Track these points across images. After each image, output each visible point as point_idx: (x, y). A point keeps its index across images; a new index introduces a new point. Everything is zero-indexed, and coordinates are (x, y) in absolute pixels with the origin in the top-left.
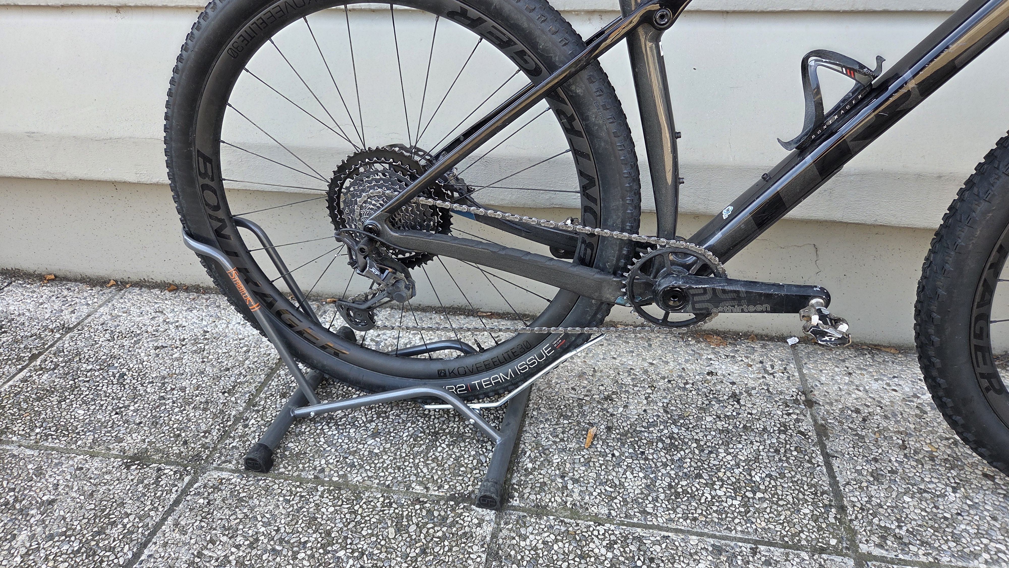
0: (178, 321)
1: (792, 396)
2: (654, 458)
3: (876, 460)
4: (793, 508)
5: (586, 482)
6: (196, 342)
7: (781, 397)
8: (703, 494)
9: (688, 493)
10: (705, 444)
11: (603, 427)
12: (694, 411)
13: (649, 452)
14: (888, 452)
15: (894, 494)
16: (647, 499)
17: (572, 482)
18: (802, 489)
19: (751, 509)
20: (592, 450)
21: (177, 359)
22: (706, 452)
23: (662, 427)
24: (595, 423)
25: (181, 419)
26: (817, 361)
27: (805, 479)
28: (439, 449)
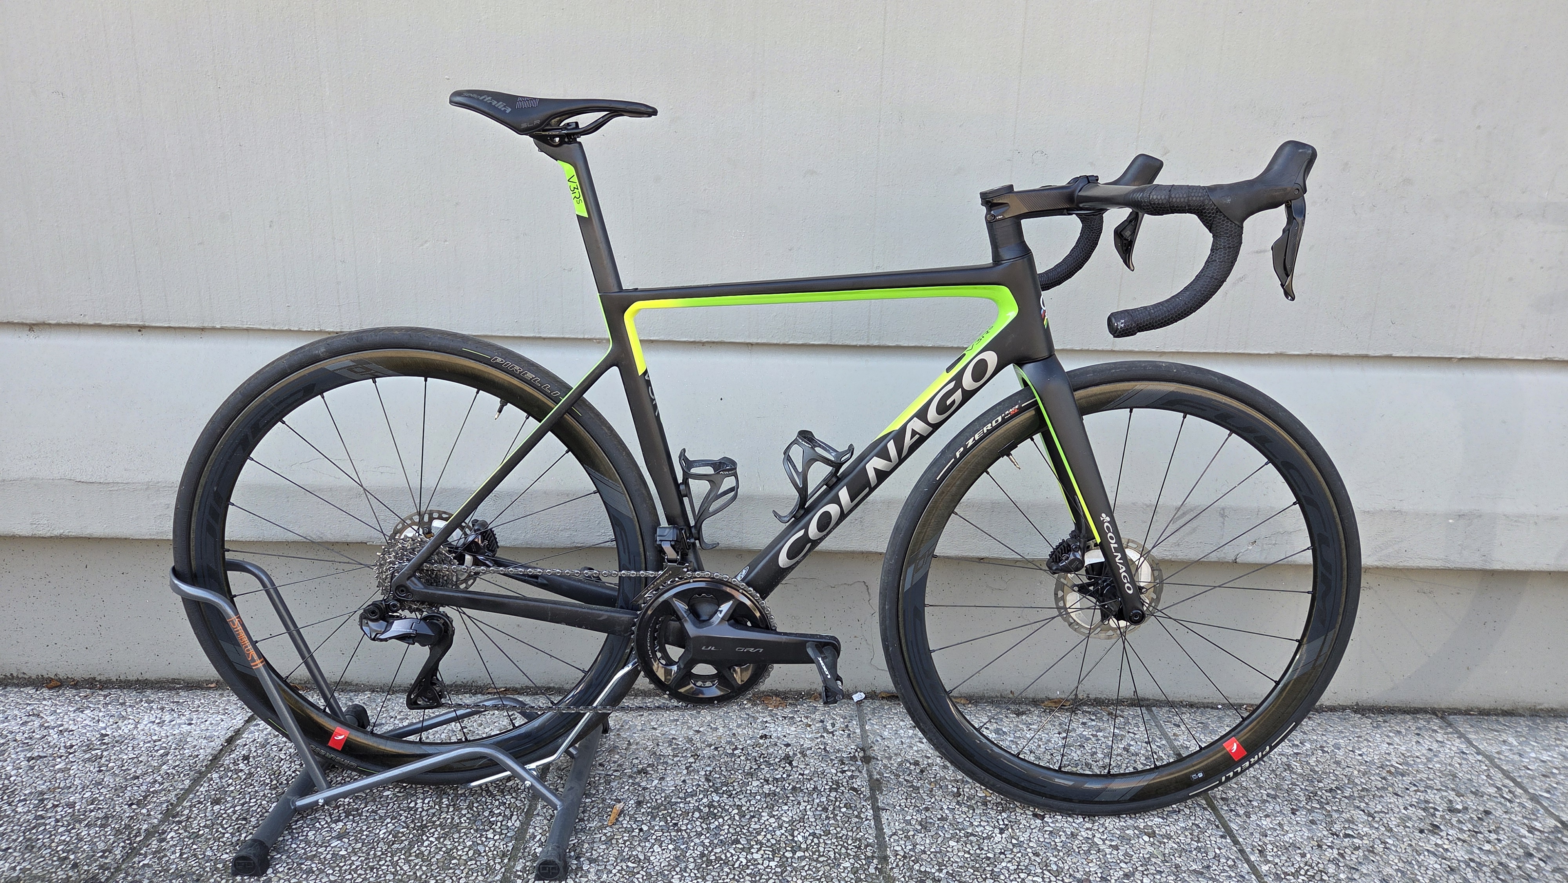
0: (62, 725)
1: (850, 753)
2: (687, 829)
3: (927, 809)
4: (833, 863)
5: (605, 860)
6: (89, 748)
7: (837, 755)
8: (737, 860)
9: (722, 859)
10: (748, 809)
11: (632, 802)
12: (740, 777)
13: (683, 824)
14: (941, 801)
15: (940, 840)
16: (675, 870)
17: (588, 862)
18: (845, 844)
19: (788, 868)
20: (617, 826)
21: (61, 770)
22: (748, 817)
23: (701, 796)
24: (623, 799)
25: (68, 839)
26: (882, 716)
27: (850, 834)
28: (426, 843)
